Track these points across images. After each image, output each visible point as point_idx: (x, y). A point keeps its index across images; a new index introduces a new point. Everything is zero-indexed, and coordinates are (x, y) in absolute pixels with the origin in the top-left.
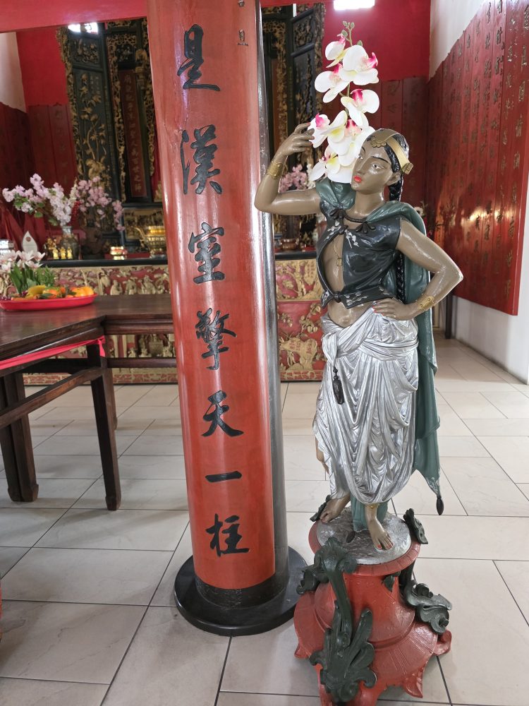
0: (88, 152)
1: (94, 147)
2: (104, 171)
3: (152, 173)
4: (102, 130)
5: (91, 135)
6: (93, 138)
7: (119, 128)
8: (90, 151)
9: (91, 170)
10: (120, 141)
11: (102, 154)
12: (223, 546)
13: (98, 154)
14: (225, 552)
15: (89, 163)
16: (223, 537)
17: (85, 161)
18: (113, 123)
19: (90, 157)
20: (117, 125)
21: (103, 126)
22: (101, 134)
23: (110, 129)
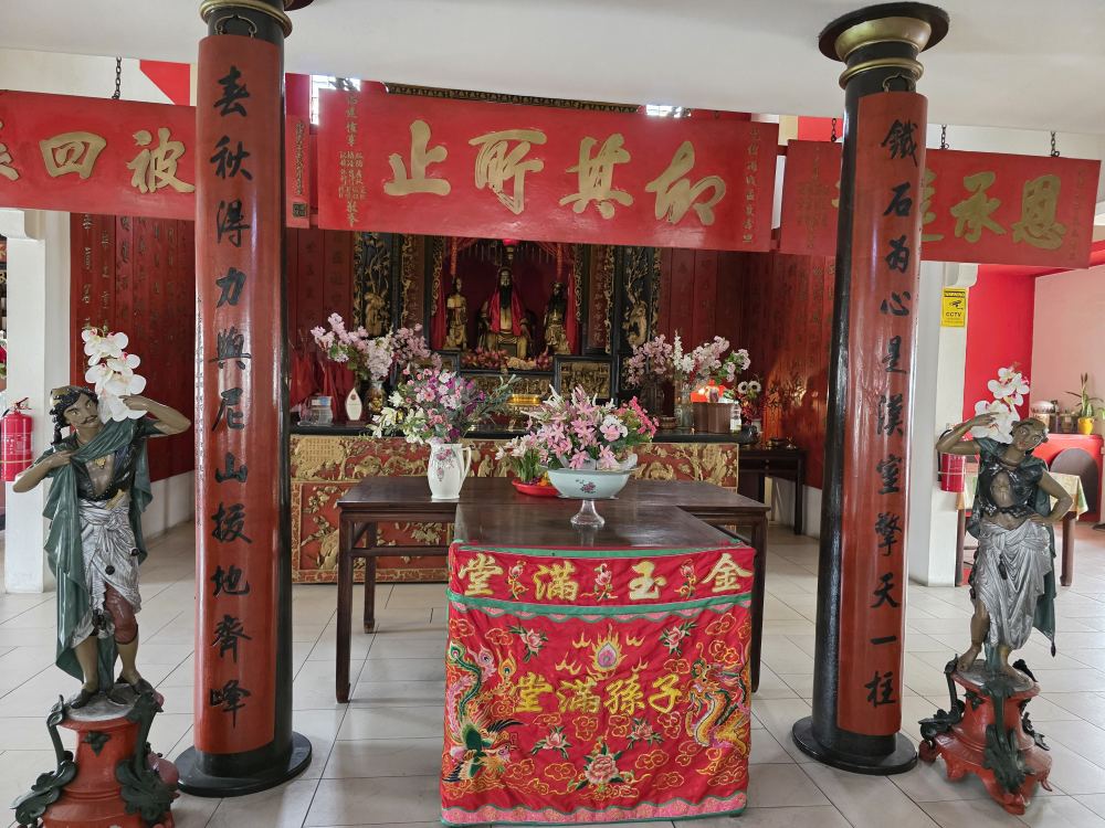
0: (369, 284)
1: (376, 278)
2: (383, 308)
3: (433, 312)
4: (385, 259)
5: (374, 265)
6: (376, 268)
7: (407, 259)
8: (371, 283)
9: (369, 306)
10: (406, 273)
11: (383, 286)
12: (880, 698)
13: (379, 288)
14: (880, 703)
15: (368, 297)
16: (880, 690)
17: (364, 293)
18: (401, 252)
19: (369, 290)
20: (405, 255)
21: (388, 255)
22: (385, 263)
23: (396, 259)
